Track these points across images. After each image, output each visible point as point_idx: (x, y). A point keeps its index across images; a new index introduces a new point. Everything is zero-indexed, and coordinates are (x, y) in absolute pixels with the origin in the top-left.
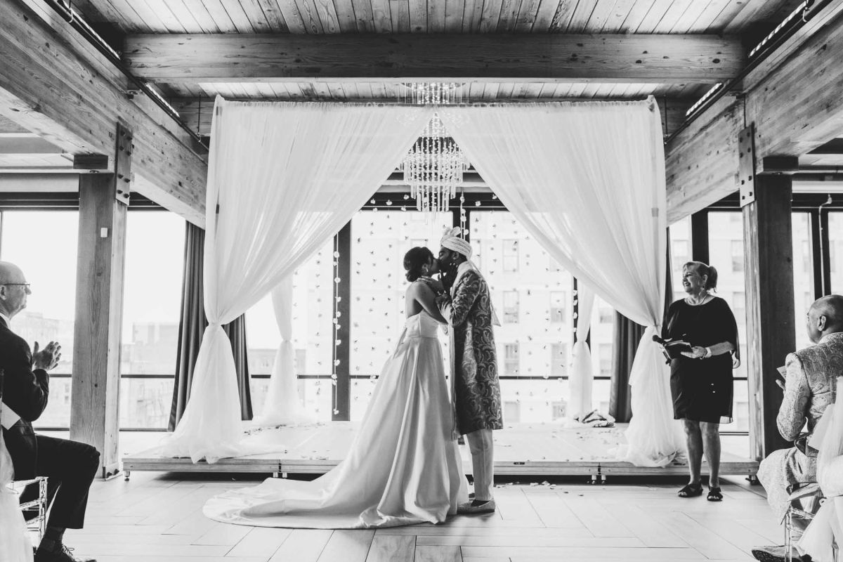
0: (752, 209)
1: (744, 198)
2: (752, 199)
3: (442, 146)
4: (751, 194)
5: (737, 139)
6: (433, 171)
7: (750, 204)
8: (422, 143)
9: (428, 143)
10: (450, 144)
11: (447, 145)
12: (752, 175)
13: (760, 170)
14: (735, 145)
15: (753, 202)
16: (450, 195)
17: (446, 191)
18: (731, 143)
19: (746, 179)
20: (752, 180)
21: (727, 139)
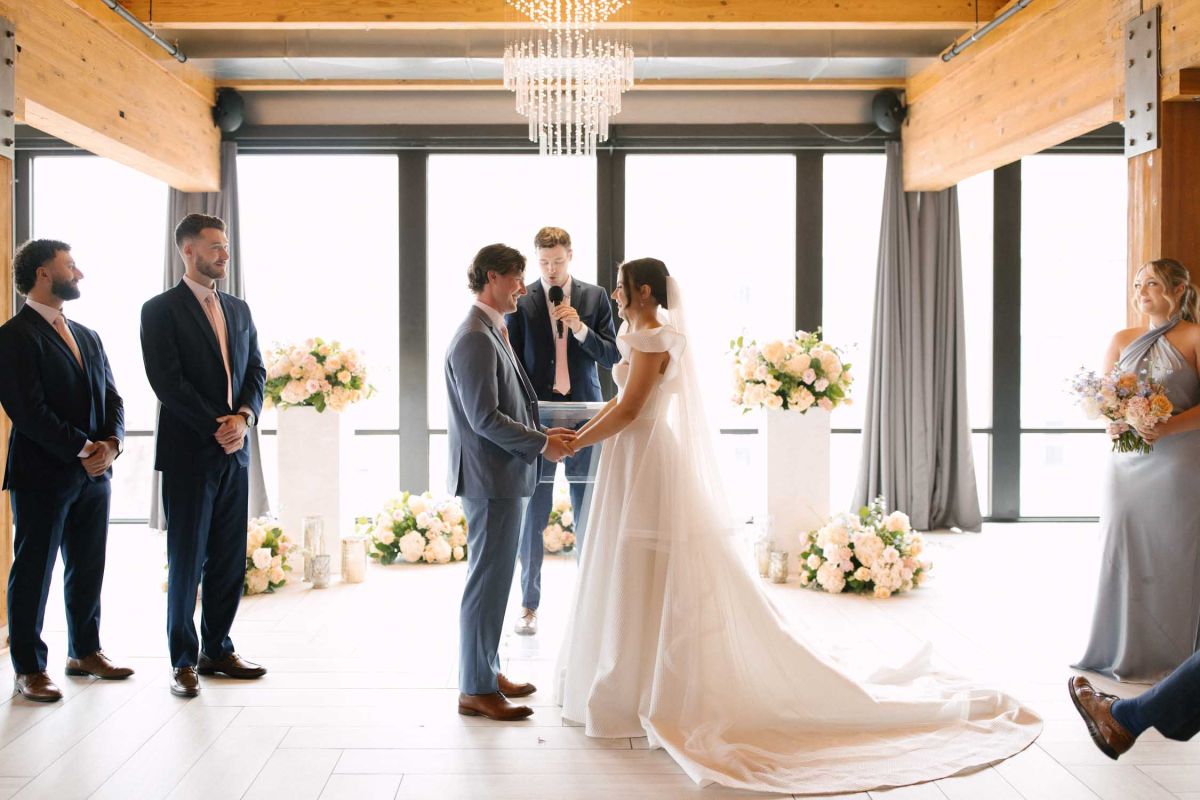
0: (1150, 163)
1: (1132, 143)
2: (1153, 144)
3: (585, 45)
4: (1150, 137)
5: (1122, 33)
6: (568, 87)
7: (1146, 155)
8: (549, 42)
9: (559, 39)
10: (600, 43)
11: (595, 44)
12: (1154, 101)
13: (1172, 91)
14: (1119, 44)
15: (1153, 151)
16: (598, 135)
17: (592, 128)
18: (1108, 40)
19: (1141, 108)
20: (1154, 111)
21: (1101, 33)
